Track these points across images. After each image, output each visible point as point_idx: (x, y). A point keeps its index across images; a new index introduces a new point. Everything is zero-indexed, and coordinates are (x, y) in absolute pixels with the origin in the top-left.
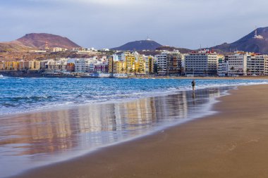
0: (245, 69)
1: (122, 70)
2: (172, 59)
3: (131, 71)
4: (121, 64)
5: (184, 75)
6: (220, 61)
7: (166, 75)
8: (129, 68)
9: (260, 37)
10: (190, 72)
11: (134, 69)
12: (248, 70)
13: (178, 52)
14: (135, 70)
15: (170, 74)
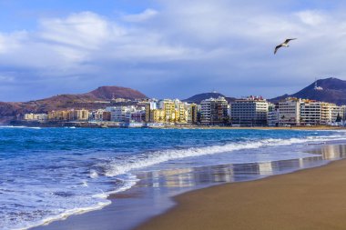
0: (298, 118)
1: (160, 119)
2: (217, 107)
3: (170, 120)
4: (158, 112)
5: (229, 125)
6: (270, 108)
7: (210, 124)
8: (168, 117)
9: (320, 88)
10: (236, 121)
11: (173, 118)
12: (301, 119)
13: (223, 99)
14: (175, 120)
15: (214, 124)
